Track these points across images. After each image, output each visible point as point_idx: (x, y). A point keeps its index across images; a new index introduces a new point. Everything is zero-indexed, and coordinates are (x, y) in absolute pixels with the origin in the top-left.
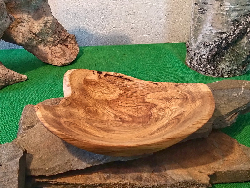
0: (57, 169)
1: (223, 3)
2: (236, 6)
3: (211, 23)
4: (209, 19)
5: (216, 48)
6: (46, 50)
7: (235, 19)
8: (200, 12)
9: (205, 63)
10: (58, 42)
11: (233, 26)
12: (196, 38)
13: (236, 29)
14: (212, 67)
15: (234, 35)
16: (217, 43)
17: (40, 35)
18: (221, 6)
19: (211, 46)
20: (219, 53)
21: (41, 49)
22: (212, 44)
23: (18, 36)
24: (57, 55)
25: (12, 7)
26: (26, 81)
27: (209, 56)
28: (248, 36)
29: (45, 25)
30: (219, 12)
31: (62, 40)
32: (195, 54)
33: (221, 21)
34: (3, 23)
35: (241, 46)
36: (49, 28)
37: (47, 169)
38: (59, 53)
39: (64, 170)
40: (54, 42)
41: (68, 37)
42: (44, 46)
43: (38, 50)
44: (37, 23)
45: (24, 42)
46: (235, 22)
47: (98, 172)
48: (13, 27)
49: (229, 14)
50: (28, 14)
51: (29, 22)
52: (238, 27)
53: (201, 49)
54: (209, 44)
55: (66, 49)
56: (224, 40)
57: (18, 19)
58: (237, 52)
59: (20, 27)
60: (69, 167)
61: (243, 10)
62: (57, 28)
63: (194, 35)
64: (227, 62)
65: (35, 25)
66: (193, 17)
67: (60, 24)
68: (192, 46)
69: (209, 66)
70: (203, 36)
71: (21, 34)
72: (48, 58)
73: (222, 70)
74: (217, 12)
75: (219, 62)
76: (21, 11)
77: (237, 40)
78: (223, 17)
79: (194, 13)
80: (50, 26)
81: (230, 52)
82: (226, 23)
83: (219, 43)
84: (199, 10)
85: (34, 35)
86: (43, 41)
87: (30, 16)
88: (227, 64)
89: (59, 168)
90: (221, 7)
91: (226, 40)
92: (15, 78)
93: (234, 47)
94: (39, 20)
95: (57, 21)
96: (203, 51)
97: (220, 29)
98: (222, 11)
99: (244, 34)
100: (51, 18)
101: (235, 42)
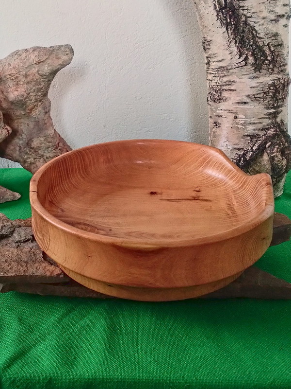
1: (237, 116)
2: (252, 119)
3: (226, 137)
4: (224, 133)
7: (253, 133)
8: (215, 126)
11: (251, 141)
13: (254, 145)
15: (252, 151)
17: (39, 150)
18: (235, 118)
28: (267, 153)
29: (45, 138)
30: (234, 126)
33: (237, 135)
35: (263, 163)
46: (252, 136)
49: (246, 128)
52: (256, 142)
56: (242, 157)
59: (17, 140)
61: (261, 123)
67: (62, 139)
74: (232, 126)
78: (239, 131)
80: (50, 140)
82: (242, 138)
83: (237, 161)
84: (214, 123)
85: (32, 150)
86: (42, 156)
90: (236, 120)
91: (244, 157)
93: (254, 165)
97: (236, 144)
98: (237, 124)
99: (263, 151)
101: (254, 159)
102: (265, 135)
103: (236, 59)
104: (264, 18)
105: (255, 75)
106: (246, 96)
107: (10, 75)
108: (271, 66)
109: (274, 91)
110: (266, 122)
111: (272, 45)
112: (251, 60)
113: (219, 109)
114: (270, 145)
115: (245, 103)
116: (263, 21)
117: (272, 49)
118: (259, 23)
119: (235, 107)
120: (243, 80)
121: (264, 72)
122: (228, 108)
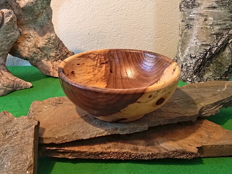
0: (65, 138)
1: (207, 18)
2: (219, 21)
3: (196, 36)
4: (195, 33)
5: (201, 58)
6: (48, 64)
7: (218, 32)
8: (187, 27)
9: (191, 73)
10: (59, 57)
11: (217, 38)
12: (183, 51)
13: (219, 41)
14: (197, 77)
15: (217, 46)
16: (202, 55)
17: (44, 49)
18: (205, 20)
19: (196, 57)
20: (204, 64)
21: (44, 62)
22: (198, 55)
23: (24, 50)
25: (21, 24)
26: (31, 88)
27: (195, 67)
28: (229, 47)
29: (49, 40)
30: (203, 26)
31: (62, 56)
32: (182, 66)
33: (206, 34)
34: (14, 35)
35: (224, 56)
36: (52, 44)
37: (57, 137)
39: (71, 140)
40: (56, 57)
41: (68, 53)
42: (47, 61)
43: (41, 64)
44: (42, 39)
45: (29, 56)
46: (218, 35)
47: (100, 144)
48: (20, 42)
49: (213, 28)
50: (34, 30)
51: (34, 38)
52: (221, 39)
53: (188, 61)
54: (195, 56)
56: (208, 51)
57: (26, 34)
58: (220, 63)
59: (26, 42)
60: (75, 137)
61: (225, 24)
62: (58, 45)
63: (181, 49)
64: (211, 72)
65: (40, 40)
66: (180, 33)
67: (62, 42)
68: (180, 59)
69: (195, 76)
70: (190, 49)
71: (27, 49)
72: (50, 71)
73: (206, 80)
74: (202, 27)
75: (204, 72)
76: (28, 28)
77: (220, 51)
78: (208, 31)
79: (181, 30)
80: (53, 42)
81: (214, 62)
82: (210, 36)
83: (204, 54)
84: (186, 26)
85: (38, 50)
86: (46, 55)
87: (36, 32)
88: (212, 73)
89: (67, 137)
90: (206, 22)
91: (210, 51)
92: (22, 85)
93: (217, 58)
94: (44, 36)
95: (59, 39)
96: (189, 63)
97: (204, 41)
98: (207, 25)
99: (226, 46)
100: (54, 34)
101: (218, 53)
102: (227, 34)
106: (216, 2)
110: (229, 23)
113: (192, 13)
115: (214, 8)
119: (206, 11)
122: (200, 12)
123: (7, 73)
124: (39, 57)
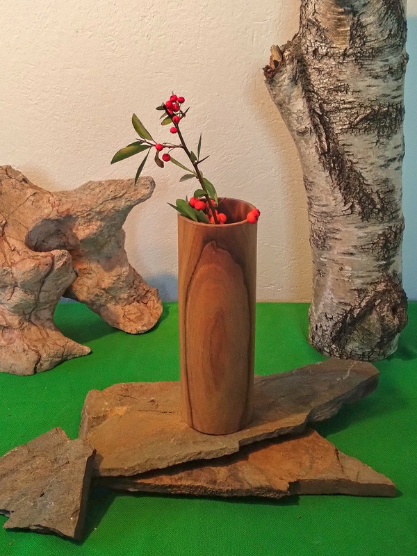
1: (343, 267)
2: (360, 272)
3: (331, 289)
4: (329, 284)
5: (340, 322)
6: (116, 309)
7: (361, 287)
8: (318, 273)
9: (328, 340)
10: (134, 299)
11: (359, 296)
12: (317, 306)
13: (362, 301)
14: (337, 348)
15: (360, 308)
16: (341, 317)
17: (111, 291)
19: (334, 319)
20: (345, 330)
21: (111, 308)
22: (335, 317)
23: (81, 291)
24: (132, 317)
26: (89, 356)
27: (333, 333)
28: (377, 311)
29: (119, 278)
30: (339, 278)
31: (139, 296)
32: (317, 327)
34: (67, 280)
36: (123, 282)
38: (135, 314)
40: (128, 300)
42: (115, 305)
43: (107, 310)
44: (108, 275)
45: (88, 299)
46: (360, 291)
49: (353, 281)
50: (97, 263)
51: (97, 274)
52: (364, 298)
53: (323, 322)
54: (331, 317)
55: (144, 308)
56: (348, 313)
57: (85, 269)
59: (85, 279)
61: (369, 276)
62: (134, 280)
64: (355, 342)
65: (106, 277)
67: (139, 275)
69: (334, 346)
70: (324, 306)
71: (86, 289)
72: (119, 321)
73: (350, 353)
74: (337, 278)
75: (346, 342)
76: (89, 260)
77: (364, 315)
78: (345, 285)
79: (313, 273)
80: (124, 279)
81: (358, 329)
82: (349, 292)
83: (343, 317)
84: (317, 271)
85: (102, 291)
86: (114, 297)
87: (99, 266)
90: (342, 271)
91: (351, 314)
93: (362, 323)
94: (111, 271)
95: (134, 270)
97: (343, 299)
98: (343, 277)
99: (372, 308)
100: (128, 268)
101: (362, 317)
102: (374, 290)
103: (341, 207)
104: (372, 164)
105: (362, 224)
106: (353, 246)
107: (80, 212)
108: (381, 215)
109: (384, 242)
110: (376, 275)
111: (381, 192)
112: (358, 208)
113: (322, 256)
114: (381, 302)
115: (352, 254)
116: (371, 167)
117: (382, 196)
118: (366, 170)
119: (340, 257)
120: (350, 229)
121: (373, 221)
122: (332, 257)
123: (54, 332)
124: (103, 301)
